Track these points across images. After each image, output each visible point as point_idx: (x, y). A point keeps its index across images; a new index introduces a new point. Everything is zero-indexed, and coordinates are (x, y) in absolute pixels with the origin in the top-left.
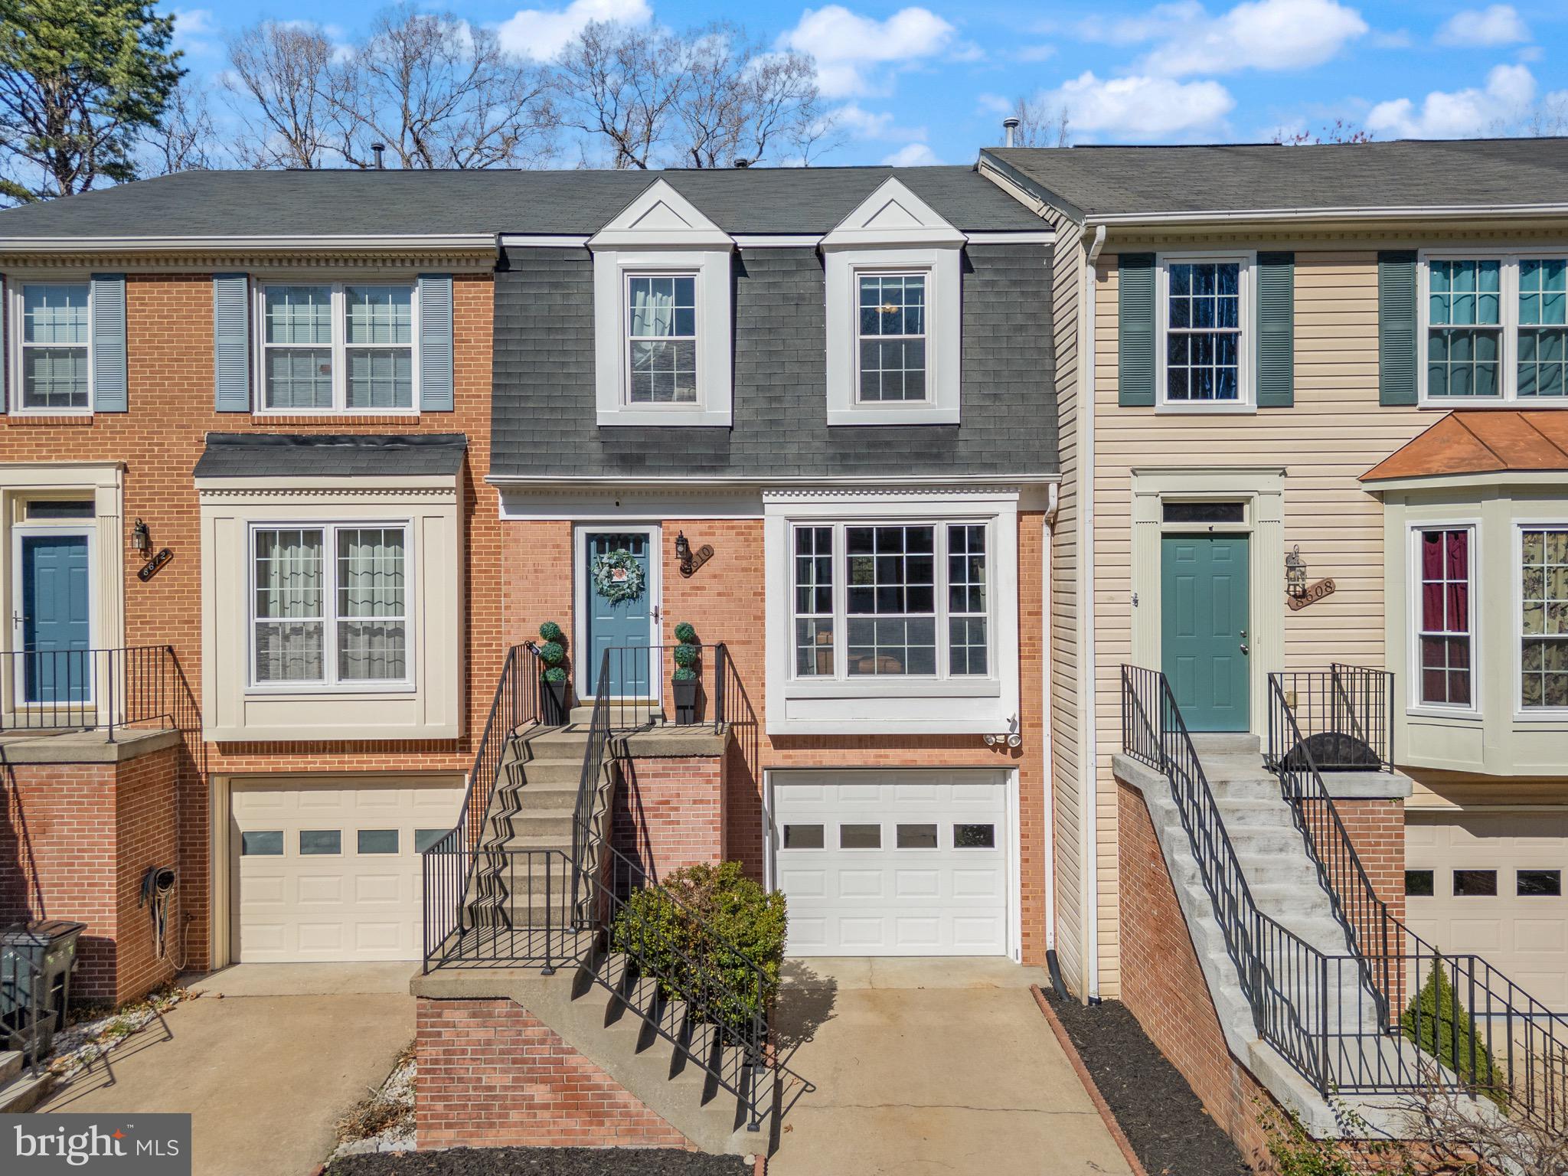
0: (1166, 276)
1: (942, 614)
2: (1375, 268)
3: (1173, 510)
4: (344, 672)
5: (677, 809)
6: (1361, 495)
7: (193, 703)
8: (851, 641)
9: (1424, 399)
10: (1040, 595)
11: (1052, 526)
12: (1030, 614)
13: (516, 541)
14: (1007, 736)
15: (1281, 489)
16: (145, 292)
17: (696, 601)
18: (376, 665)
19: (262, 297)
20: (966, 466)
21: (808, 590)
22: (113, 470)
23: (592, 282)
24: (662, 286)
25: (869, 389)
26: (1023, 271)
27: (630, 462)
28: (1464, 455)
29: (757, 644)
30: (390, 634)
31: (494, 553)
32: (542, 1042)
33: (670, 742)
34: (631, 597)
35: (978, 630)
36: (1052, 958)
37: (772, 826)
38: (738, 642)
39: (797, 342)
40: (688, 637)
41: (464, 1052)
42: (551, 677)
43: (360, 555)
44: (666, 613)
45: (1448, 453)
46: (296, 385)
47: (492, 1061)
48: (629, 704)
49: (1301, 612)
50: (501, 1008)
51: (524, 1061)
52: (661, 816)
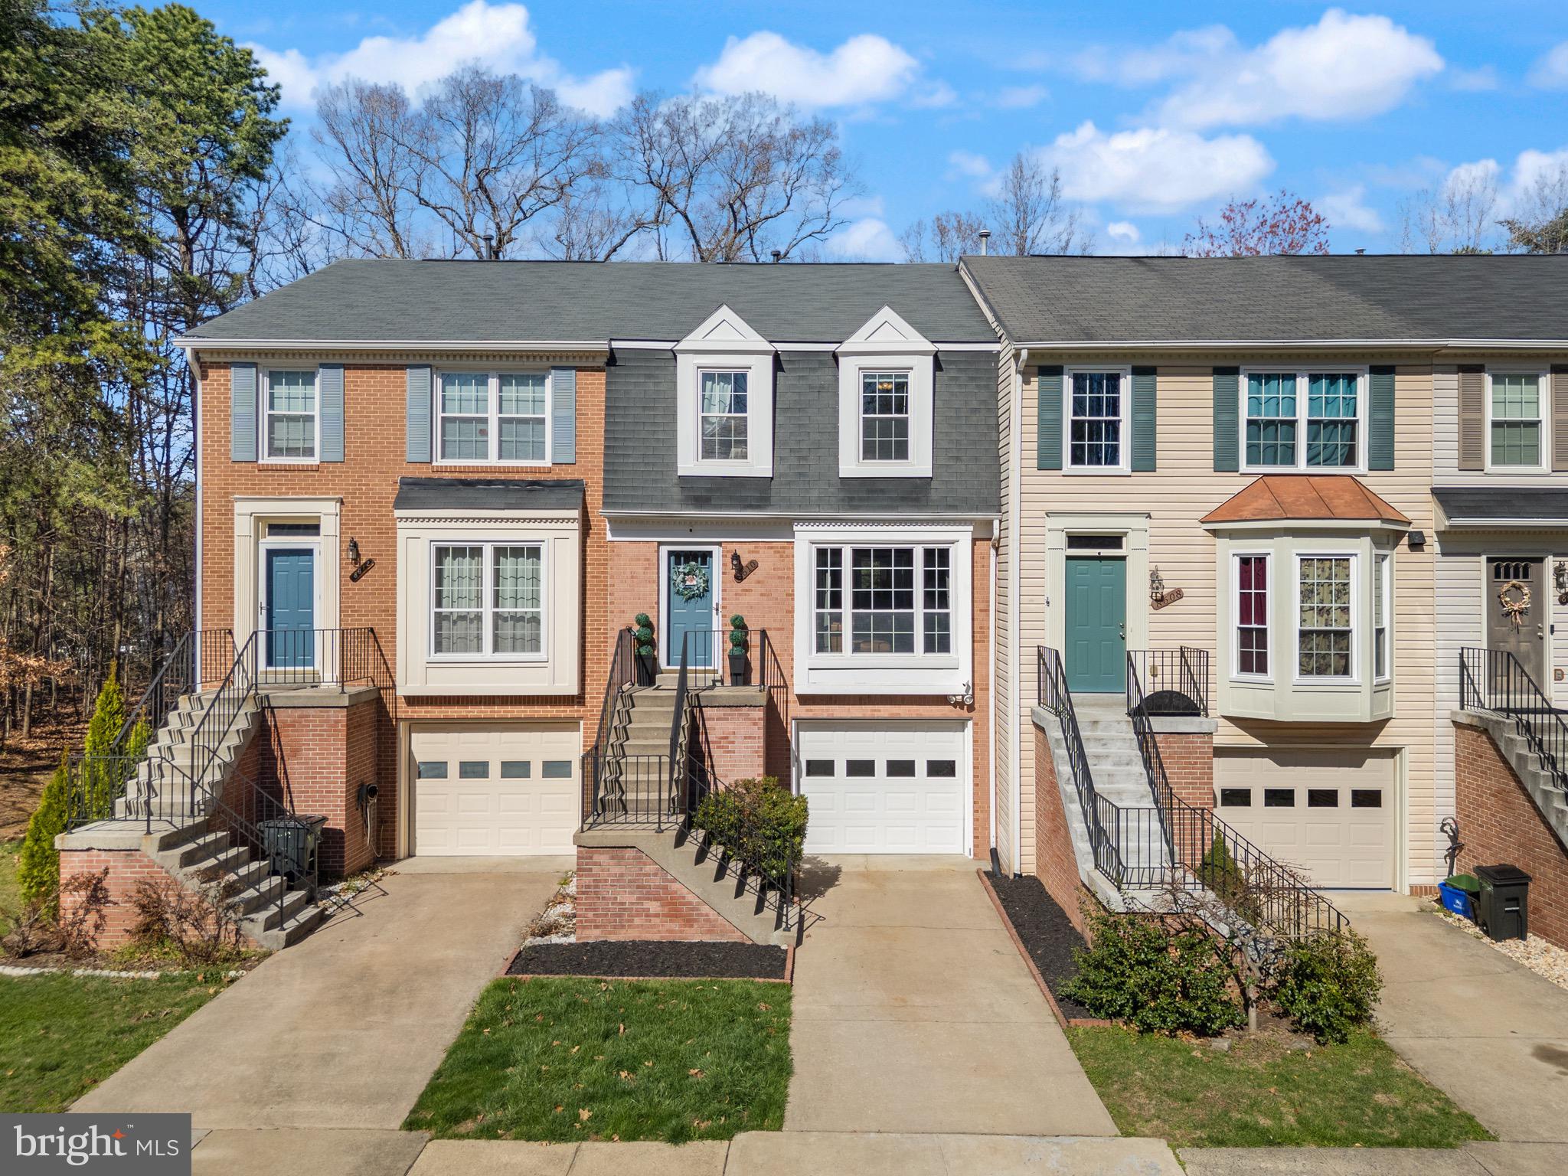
0: (1071, 381)
1: (919, 610)
2: (1211, 379)
3: (1075, 540)
4: (496, 648)
5: (733, 742)
6: (1201, 532)
7: (388, 668)
8: (855, 628)
9: (1243, 467)
10: (988, 597)
11: (997, 549)
12: (981, 611)
13: (618, 555)
14: (963, 696)
15: (1147, 528)
16: (358, 377)
17: (746, 599)
18: (518, 643)
19: (440, 381)
20: (936, 507)
21: (825, 592)
22: (333, 503)
23: (675, 374)
24: (724, 378)
25: (869, 452)
26: (977, 370)
27: (701, 502)
28: (1264, 507)
29: (788, 630)
30: (530, 621)
31: (603, 564)
32: (655, 875)
33: (729, 696)
34: (699, 596)
35: (944, 622)
36: (994, 853)
37: (797, 759)
38: (775, 629)
39: (819, 418)
40: (740, 625)
41: (606, 881)
42: (644, 651)
43: (508, 565)
44: (723, 607)
45: (1255, 505)
46: (462, 444)
47: (624, 887)
48: (701, 672)
49: (1160, 611)
50: (630, 853)
51: (644, 887)
52: (722, 747)
